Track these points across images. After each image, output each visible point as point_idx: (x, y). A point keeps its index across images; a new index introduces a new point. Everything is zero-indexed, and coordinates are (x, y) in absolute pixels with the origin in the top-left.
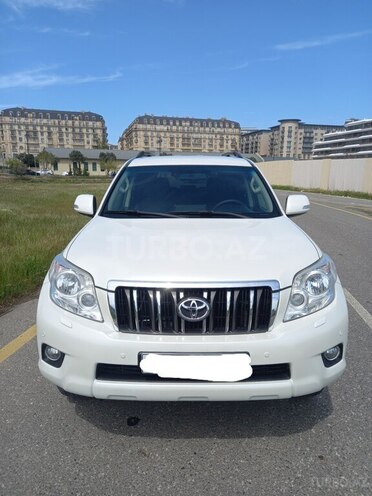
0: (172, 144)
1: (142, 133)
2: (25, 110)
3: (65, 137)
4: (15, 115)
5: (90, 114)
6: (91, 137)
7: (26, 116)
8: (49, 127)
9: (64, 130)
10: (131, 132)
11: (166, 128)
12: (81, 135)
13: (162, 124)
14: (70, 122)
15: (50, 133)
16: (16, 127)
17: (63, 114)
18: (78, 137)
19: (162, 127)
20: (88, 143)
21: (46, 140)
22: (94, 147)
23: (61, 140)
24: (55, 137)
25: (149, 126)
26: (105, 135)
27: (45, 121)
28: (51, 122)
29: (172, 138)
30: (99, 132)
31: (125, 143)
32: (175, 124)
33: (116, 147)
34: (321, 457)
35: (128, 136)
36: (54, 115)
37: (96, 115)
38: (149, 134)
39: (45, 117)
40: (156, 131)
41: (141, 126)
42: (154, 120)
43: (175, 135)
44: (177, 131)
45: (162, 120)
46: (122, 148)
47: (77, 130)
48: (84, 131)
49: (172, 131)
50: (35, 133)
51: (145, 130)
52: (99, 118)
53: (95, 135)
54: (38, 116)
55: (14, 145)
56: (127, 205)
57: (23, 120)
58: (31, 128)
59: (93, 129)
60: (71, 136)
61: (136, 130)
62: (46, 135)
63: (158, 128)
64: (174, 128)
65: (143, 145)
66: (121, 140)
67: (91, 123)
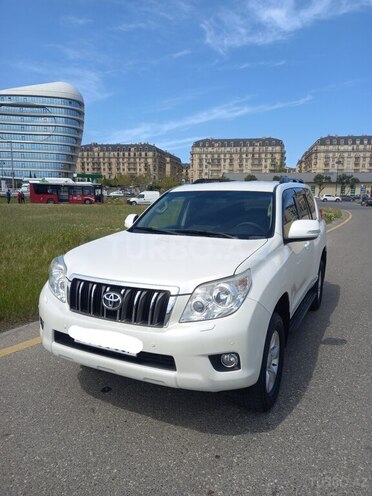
0: (356, 165)
1: (323, 155)
2: (213, 140)
3: (244, 163)
4: (204, 146)
5: (270, 140)
6: (269, 161)
7: (213, 146)
8: (231, 154)
9: (244, 156)
10: (311, 154)
11: (350, 148)
12: (260, 159)
13: (346, 144)
14: (251, 149)
15: (231, 160)
16: (204, 156)
17: (245, 141)
18: (256, 162)
19: (346, 147)
20: (266, 167)
21: (227, 166)
22: (271, 171)
23: (241, 165)
24: (236, 163)
25: (331, 147)
26: (283, 158)
27: (228, 149)
28: (233, 149)
29: (357, 158)
30: (277, 156)
31: (303, 165)
32: (362, 143)
33: (295, 170)
34: (217, 457)
35: (308, 158)
36: (237, 143)
37: (276, 140)
38: (331, 155)
39: (229, 145)
40: (339, 151)
41: (322, 148)
42: (338, 140)
43: (362, 154)
44: (365, 150)
45: (346, 140)
46: (300, 171)
47: (257, 156)
48: (263, 156)
49: (358, 151)
50: (219, 160)
51: (327, 151)
52: (279, 143)
53: (273, 160)
54: (223, 145)
55: (201, 171)
56: (183, 224)
57: (210, 149)
58: (216, 156)
59: (272, 154)
60: (250, 161)
61: (317, 152)
62: (228, 161)
63: (342, 148)
64: (361, 147)
65: (323, 166)
66: (300, 162)
67: (270, 148)
